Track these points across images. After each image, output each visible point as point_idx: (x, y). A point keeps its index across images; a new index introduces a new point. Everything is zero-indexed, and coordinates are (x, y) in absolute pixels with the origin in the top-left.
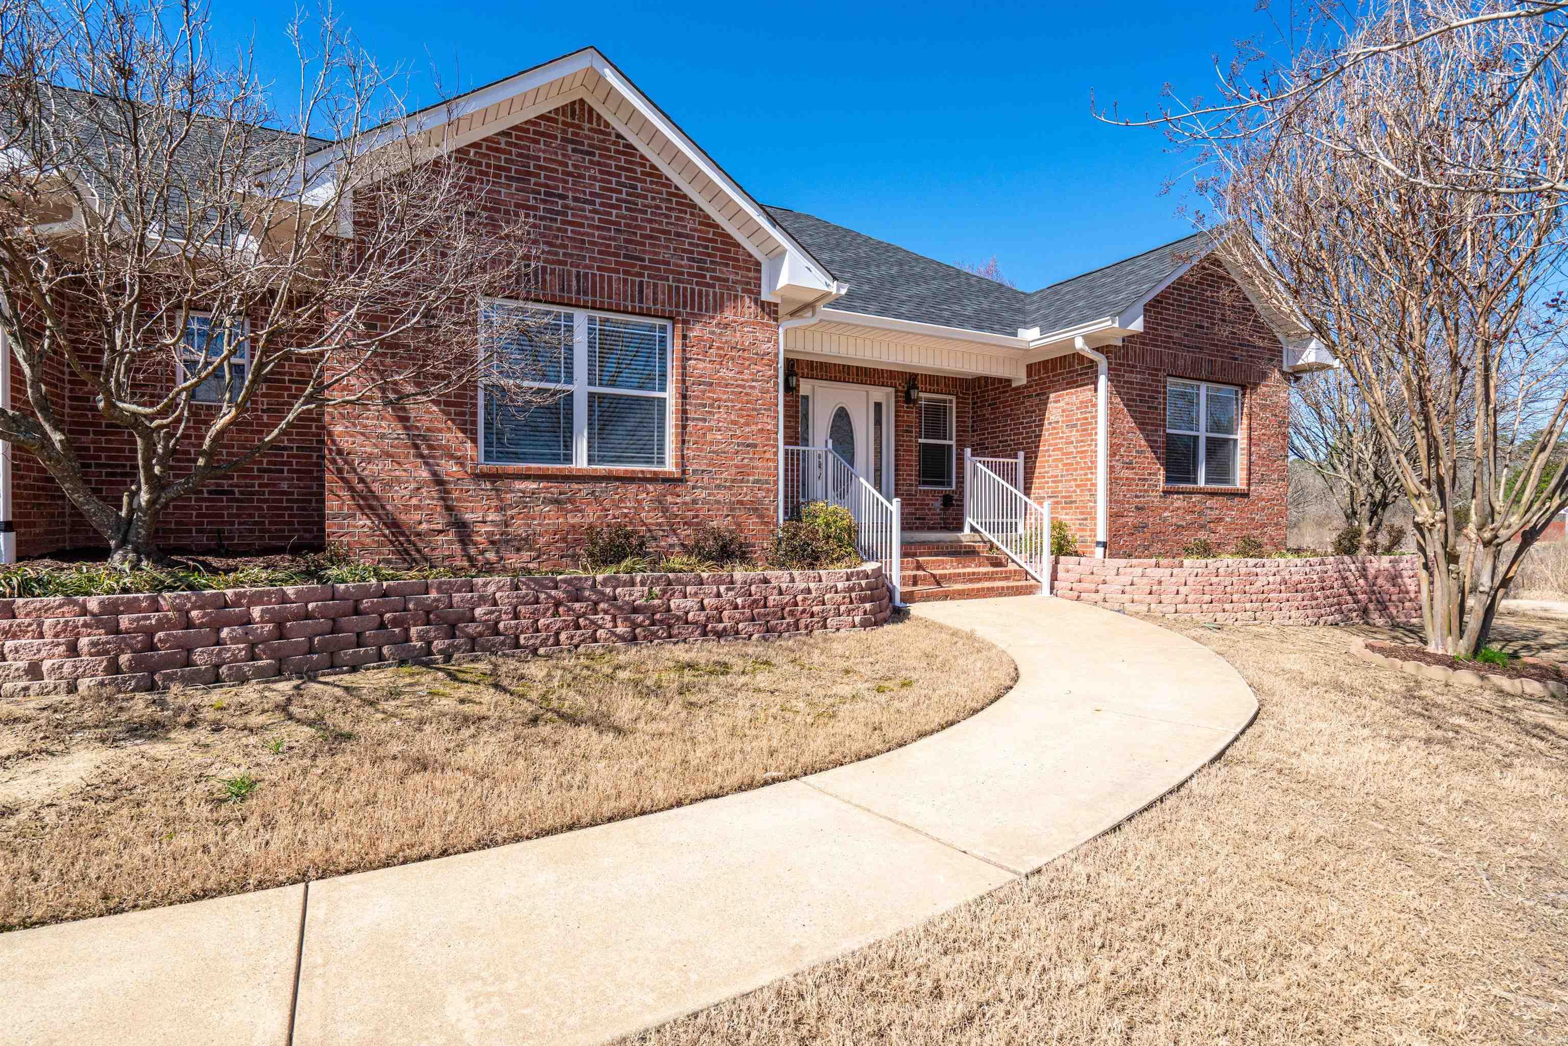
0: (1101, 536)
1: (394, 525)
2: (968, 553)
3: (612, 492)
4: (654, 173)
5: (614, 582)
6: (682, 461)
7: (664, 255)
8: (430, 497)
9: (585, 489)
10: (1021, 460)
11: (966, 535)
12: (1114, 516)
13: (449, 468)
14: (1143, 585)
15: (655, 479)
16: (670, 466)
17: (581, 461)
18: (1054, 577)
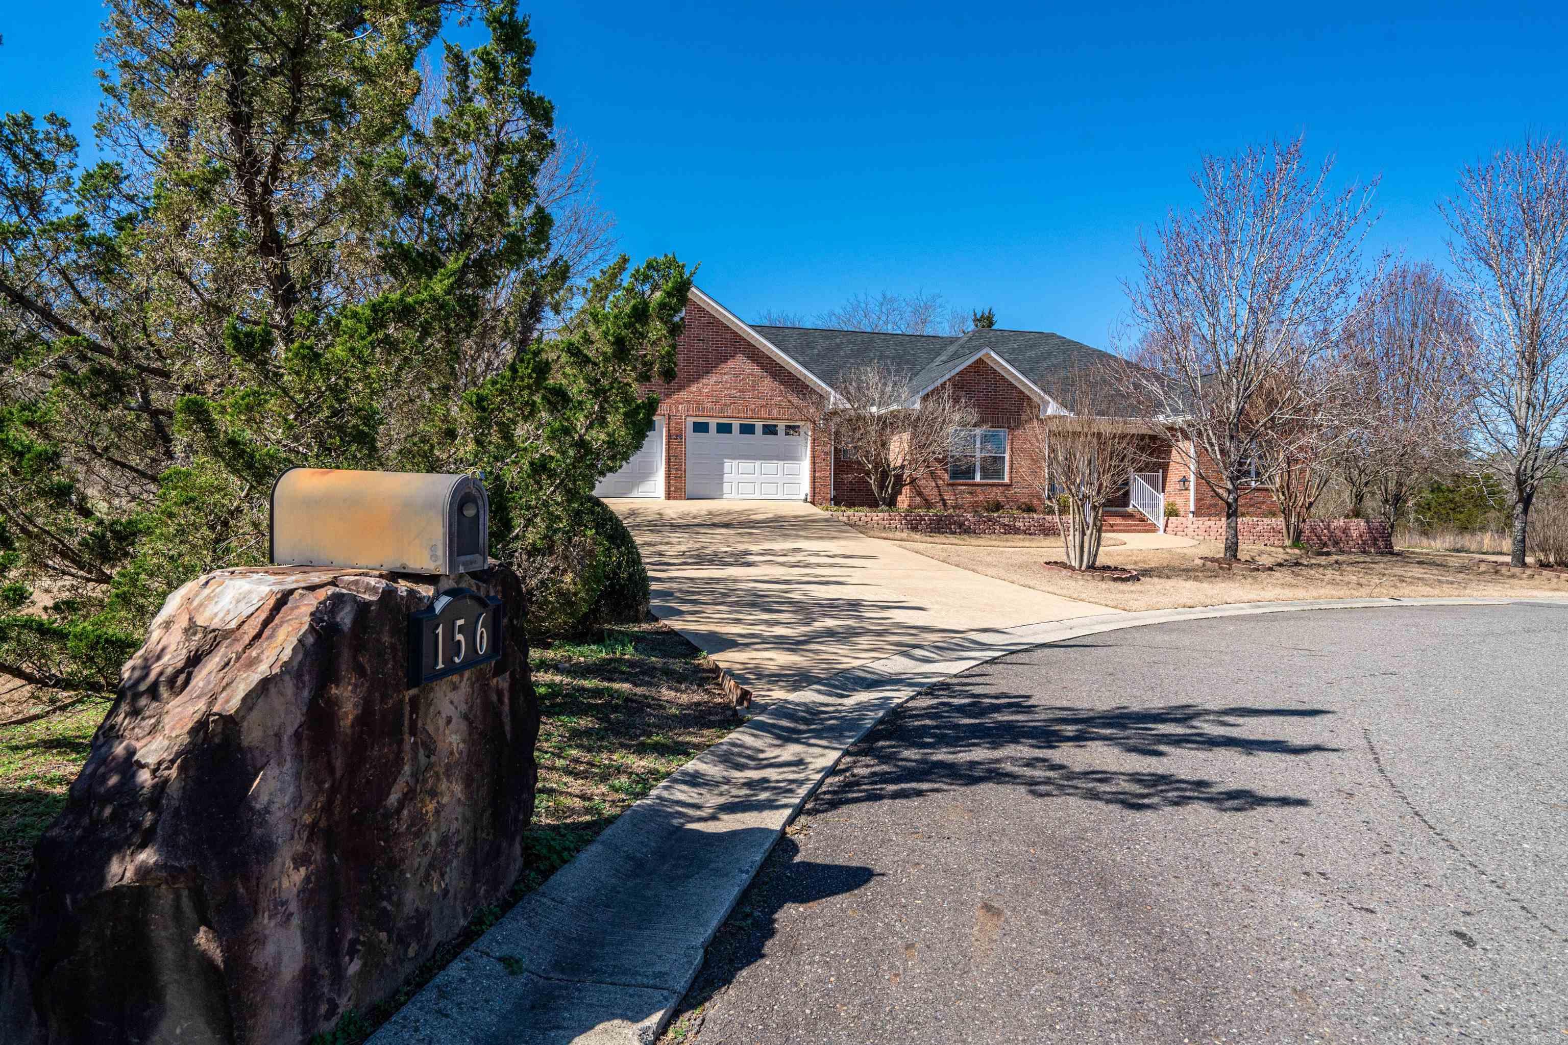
0: (1192, 508)
1: (926, 500)
2: (1131, 516)
3: (989, 489)
4: (1003, 378)
5: (999, 517)
6: (1011, 478)
7: (1006, 406)
8: (936, 490)
9: (979, 489)
10: (1160, 474)
11: (1130, 509)
12: (1198, 500)
13: (940, 482)
14: (1203, 528)
15: (1002, 485)
16: (1007, 480)
17: (978, 479)
18: (1166, 526)
